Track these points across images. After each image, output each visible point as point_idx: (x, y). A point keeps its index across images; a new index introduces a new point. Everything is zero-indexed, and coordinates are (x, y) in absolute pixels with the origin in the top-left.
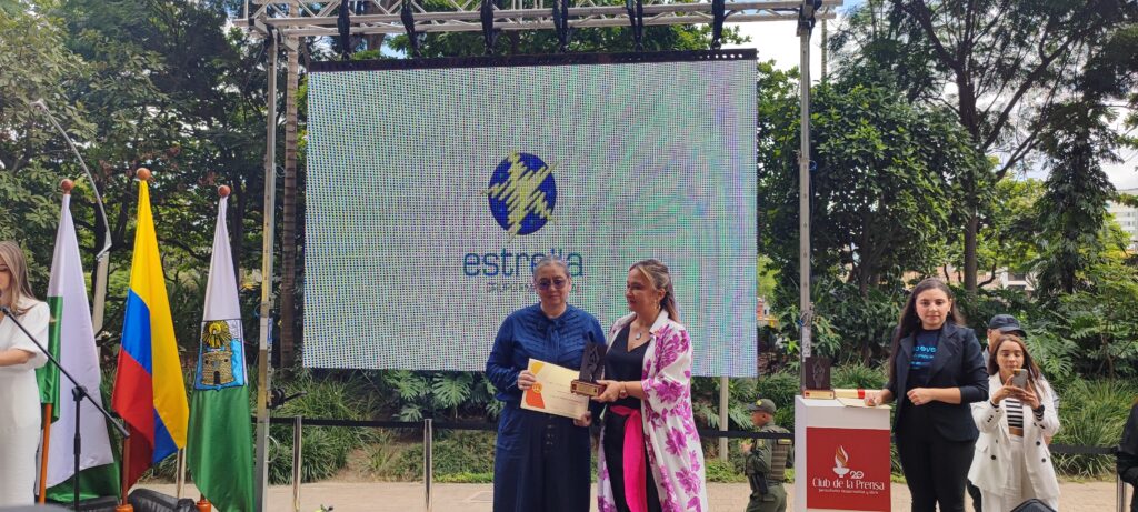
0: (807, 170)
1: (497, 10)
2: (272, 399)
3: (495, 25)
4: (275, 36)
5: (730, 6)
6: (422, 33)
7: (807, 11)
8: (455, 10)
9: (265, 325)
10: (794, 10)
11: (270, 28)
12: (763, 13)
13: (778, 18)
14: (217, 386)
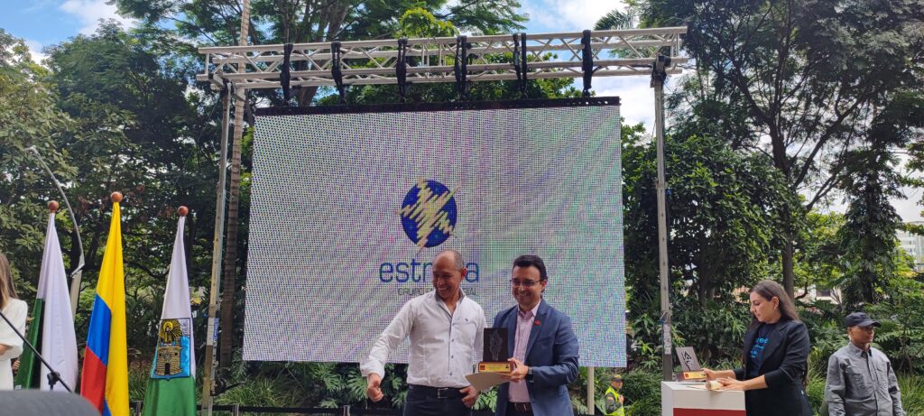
0: (664, 194)
1: (408, 67)
2: (216, 388)
3: (408, 79)
4: (229, 88)
7: (660, 65)
8: (375, 66)
9: (212, 325)
10: (650, 67)
11: (226, 81)
12: (624, 68)
13: (635, 73)
14: (167, 376)
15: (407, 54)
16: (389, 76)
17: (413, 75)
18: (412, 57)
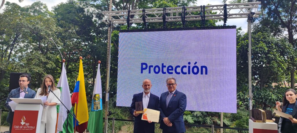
5: (228, 15)
7: (251, 15)
9: (107, 95)
10: (247, 15)
11: (110, 22)
13: (242, 17)
15: (166, 12)
16: (160, 20)
17: (168, 19)
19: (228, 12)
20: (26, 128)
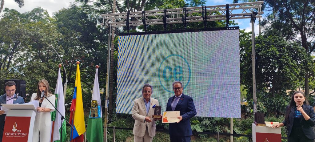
0: (254, 59)
1: (167, 18)
2: (108, 122)
3: (167, 22)
4: (110, 27)
5: (231, 15)
6: (147, 25)
7: (253, 15)
8: (156, 19)
9: (107, 102)
11: (109, 25)
12: (241, 17)
13: (245, 18)
14: (94, 118)
15: (167, 14)
16: (160, 22)
17: (169, 21)
18: (168, 15)
19: (231, 12)
20: (18, 135)
